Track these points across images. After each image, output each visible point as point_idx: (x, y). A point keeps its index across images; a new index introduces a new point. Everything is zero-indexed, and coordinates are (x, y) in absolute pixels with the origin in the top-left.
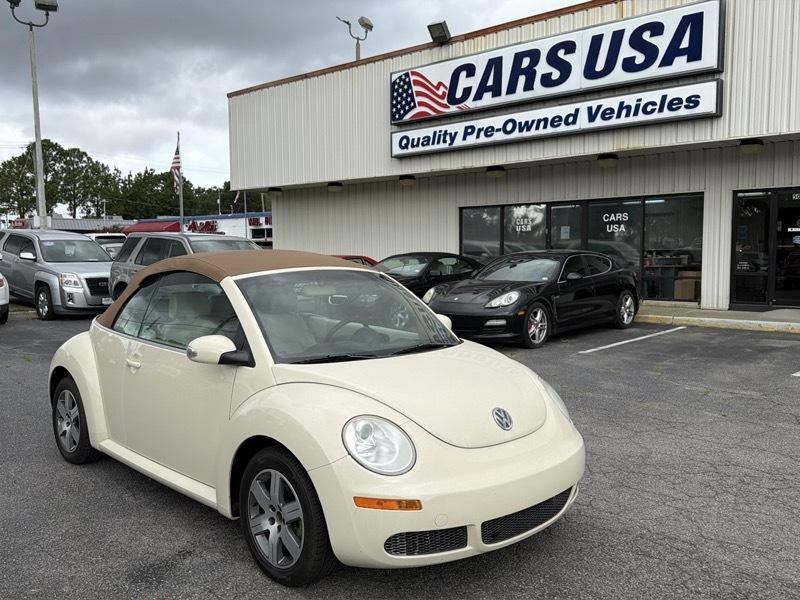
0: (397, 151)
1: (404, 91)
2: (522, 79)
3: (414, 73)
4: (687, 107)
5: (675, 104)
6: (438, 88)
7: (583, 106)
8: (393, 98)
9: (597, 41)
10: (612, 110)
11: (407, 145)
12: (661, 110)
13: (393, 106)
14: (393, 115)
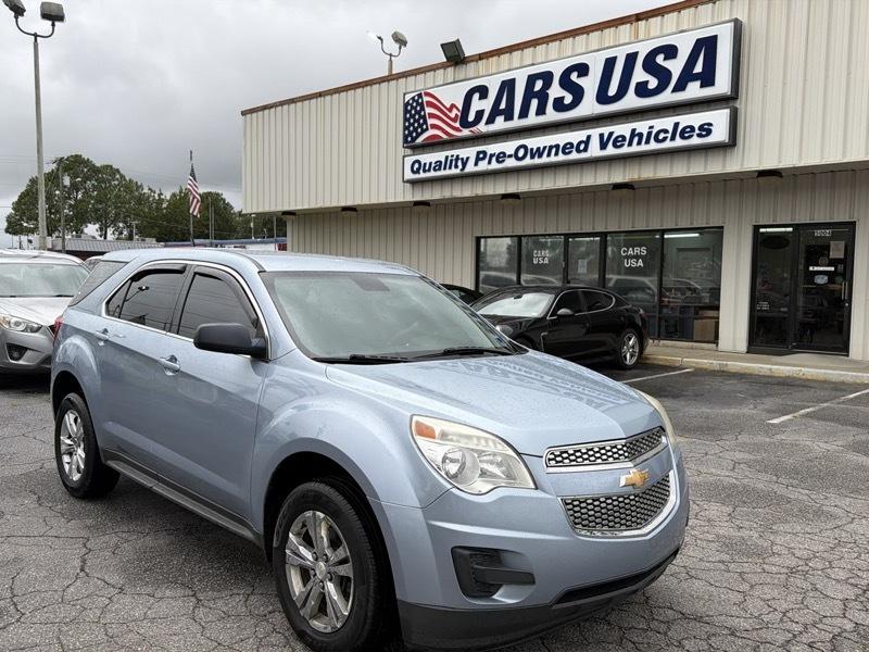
0: (409, 175)
1: (417, 112)
2: (535, 103)
3: (428, 94)
4: (699, 135)
5: (687, 132)
6: (450, 110)
7: (595, 133)
8: (406, 120)
9: (610, 64)
10: (624, 138)
11: (418, 170)
12: (673, 138)
13: (405, 128)
14: (405, 137)
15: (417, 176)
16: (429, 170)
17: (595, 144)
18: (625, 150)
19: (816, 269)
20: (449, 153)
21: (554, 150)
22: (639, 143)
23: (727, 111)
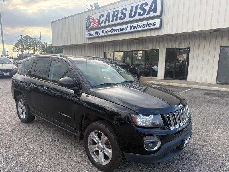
0: (87, 37)
1: (89, 21)
2: (115, 18)
3: (91, 16)
4: (153, 26)
5: (150, 25)
6: (96, 20)
7: (129, 25)
8: (86, 23)
9: (132, 8)
10: (135, 26)
11: (89, 35)
12: (147, 27)
13: (86, 25)
14: (86, 27)
15: (89, 37)
16: (92, 35)
17: (129, 28)
18: (136, 30)
19: (180, 59)
20: (96, 31)
21: (119, 30)
22: (139, 28)
23: (159, 19)
